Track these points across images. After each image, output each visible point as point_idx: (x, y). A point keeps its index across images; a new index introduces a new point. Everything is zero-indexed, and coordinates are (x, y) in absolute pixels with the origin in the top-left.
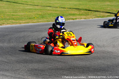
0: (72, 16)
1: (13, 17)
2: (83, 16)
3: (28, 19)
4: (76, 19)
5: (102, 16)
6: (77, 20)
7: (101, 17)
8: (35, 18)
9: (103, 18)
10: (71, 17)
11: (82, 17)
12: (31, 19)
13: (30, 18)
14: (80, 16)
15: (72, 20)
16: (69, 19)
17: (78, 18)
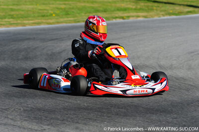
0: (122, 12)
1: (12, 13)
2: (142, 12)
3: (39, 16)
4: (128, 17)
5: (177, 12)
6: (131, 19)
7: (176, 15)
8: (52, 15)
9: (179, 15)
10: (120, 14)
11: (141, 14)
12: (45, 18)
13: (43, 16)
14: (137, 12)
15: (121, 20)
16: (116, 18)
17: (133, 16)
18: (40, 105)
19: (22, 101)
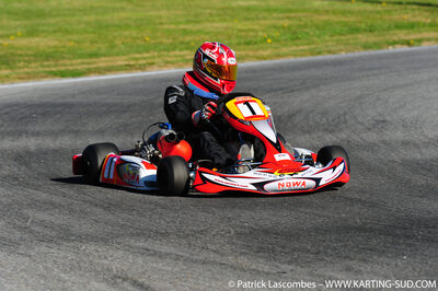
18: (268, 222)
19: (230, 215)
